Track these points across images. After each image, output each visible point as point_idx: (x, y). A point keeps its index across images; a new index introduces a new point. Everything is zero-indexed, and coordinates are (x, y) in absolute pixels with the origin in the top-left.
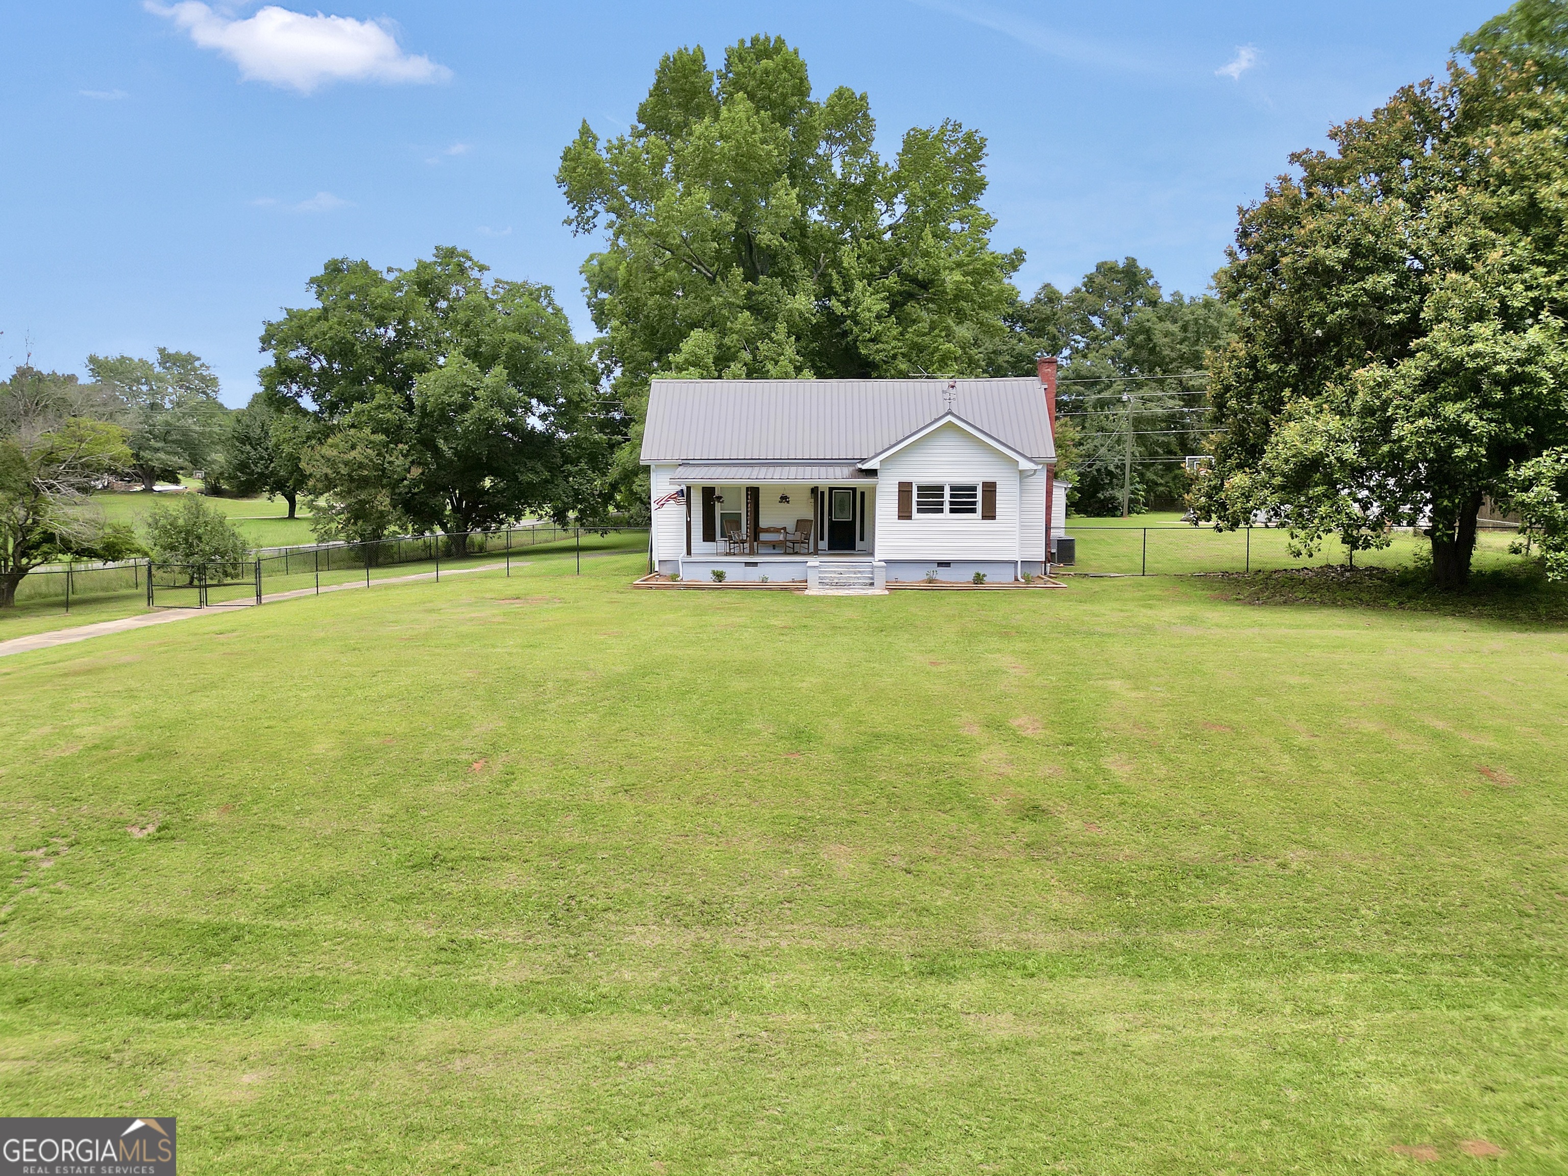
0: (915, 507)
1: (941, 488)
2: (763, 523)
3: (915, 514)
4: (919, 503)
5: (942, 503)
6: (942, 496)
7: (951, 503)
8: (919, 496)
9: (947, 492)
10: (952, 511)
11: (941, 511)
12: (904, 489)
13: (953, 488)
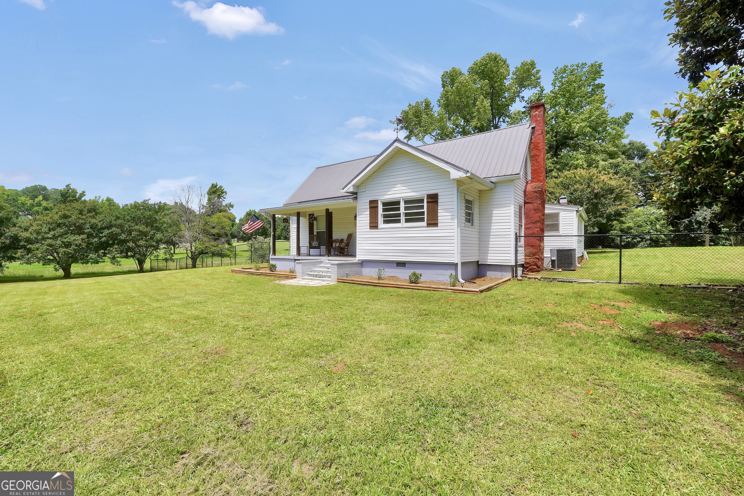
0: (380, 219)
1: (398, 203)
2: (335, 237)
3: (381, 225)
4: (385, 216)
5: (399, 215)
6: (399, 209)
7: (406, 215)
8: (384, 210)
9: (402, 205)
10: (407, 221)
11: (399, 221)
12: (373, 205)
13: (406, 202)
